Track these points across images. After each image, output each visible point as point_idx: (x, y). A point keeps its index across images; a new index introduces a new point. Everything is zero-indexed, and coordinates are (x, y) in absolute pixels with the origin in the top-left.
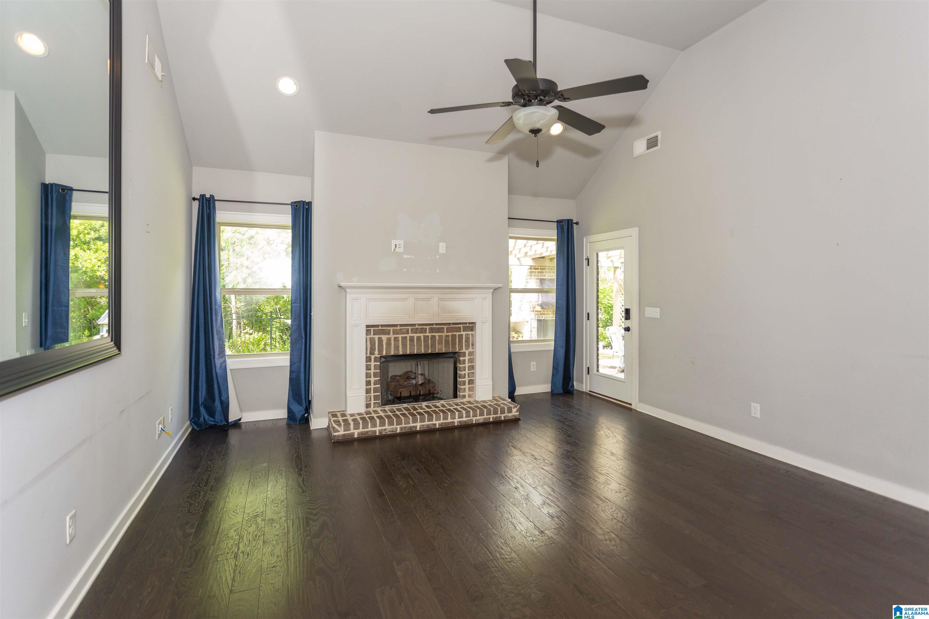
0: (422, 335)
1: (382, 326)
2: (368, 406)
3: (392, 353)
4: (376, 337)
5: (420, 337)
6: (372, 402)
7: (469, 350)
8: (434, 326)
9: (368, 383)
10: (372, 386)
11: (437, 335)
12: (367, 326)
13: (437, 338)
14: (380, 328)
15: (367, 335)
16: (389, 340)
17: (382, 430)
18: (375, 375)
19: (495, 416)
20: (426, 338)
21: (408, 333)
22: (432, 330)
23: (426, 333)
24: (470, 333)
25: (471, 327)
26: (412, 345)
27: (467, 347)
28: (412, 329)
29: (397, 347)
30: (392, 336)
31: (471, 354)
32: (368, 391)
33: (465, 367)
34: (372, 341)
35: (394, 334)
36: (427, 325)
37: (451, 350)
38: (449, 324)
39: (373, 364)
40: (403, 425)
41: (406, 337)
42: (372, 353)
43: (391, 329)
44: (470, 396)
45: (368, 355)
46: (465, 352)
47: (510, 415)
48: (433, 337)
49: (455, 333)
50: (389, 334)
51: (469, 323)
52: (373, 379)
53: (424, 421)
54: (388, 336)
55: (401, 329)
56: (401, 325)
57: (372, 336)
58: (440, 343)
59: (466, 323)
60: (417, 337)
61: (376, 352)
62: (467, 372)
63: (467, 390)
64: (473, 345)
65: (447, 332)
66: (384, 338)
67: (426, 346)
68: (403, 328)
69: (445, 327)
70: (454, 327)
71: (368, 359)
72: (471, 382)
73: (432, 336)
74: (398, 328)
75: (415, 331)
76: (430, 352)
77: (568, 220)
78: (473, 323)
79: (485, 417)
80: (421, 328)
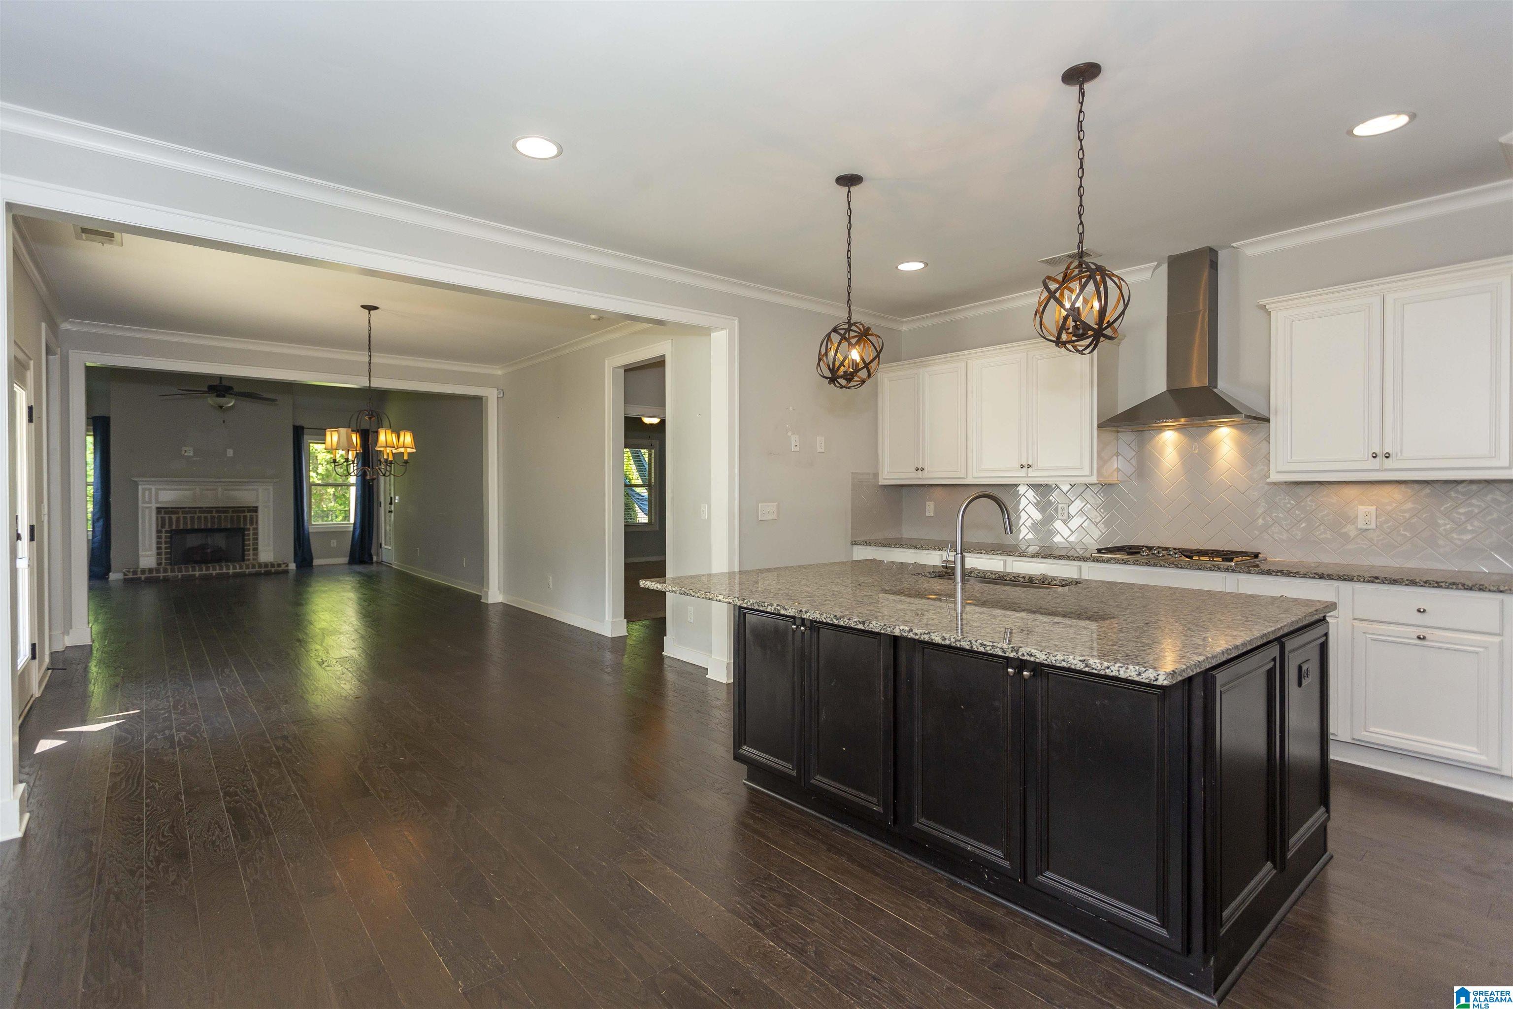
0: (209, 515)
1: (172, 508)
2: (159, 564)
3: (181, 527)
4: (167, 516)
5: (207, 516)
6: (163, 562)
7: (253, 527)
8: (220, 509)
9: (159, 548)
10: (163, 551)
11: (223, 515)
12: (158, 508)
13: (223, 517)
14: (170, 509)
15: (157, 513)
16: (178, 519)
17: (165, 576)
18: (166, 543)
19: (266, 569)
20: (213, 518)
21: (196, 514)
22: (218, 512)
23: (212, 513)
24: (254, 514)
25: (255, 510)
26: (199, 523)
27: (251, 524)
28: (199, 511)
29: (185, 523)
30: (181, 515)
31: (256, 529)
32: (159, 554)
33: (250, 539)
34: (163, 519)
35: (182, 514)
36: (213, 508)
37: (235, 527)
38: (234, 508)
39: (163, 535)
40: (184, 573)
41: (194, 516)
42: (163, 526)
43: (180, 510)
44: (254, 559)
45: (160, 528)
46: (250, 528)
47: (280, 569)
49: (239, 514)
51: (254, 507)
52: (163, 546)
53: (202, 571)
54: (177, 515)
55: (189, 511)
56: (189, 508)
57: (163, 515)
58: (225, 520)
59: (251, 507)
60: (204, 516)
61: (167, 526)
62: (252, 542)
63: (251, 555)
64: (257, 523)
65: (232, 513)
66: (174, 517)
67: (213, 523)
68: (193, 510)
69: (230, 510)
70: (239, 510)
71: (159, 532)
72: (256, 549)
73: (218, 516)
74: (187, 510)
75: (204, 512)
76: (216, 527)
78: (257, 507)
79: (257, 569)
80: (209, 510)
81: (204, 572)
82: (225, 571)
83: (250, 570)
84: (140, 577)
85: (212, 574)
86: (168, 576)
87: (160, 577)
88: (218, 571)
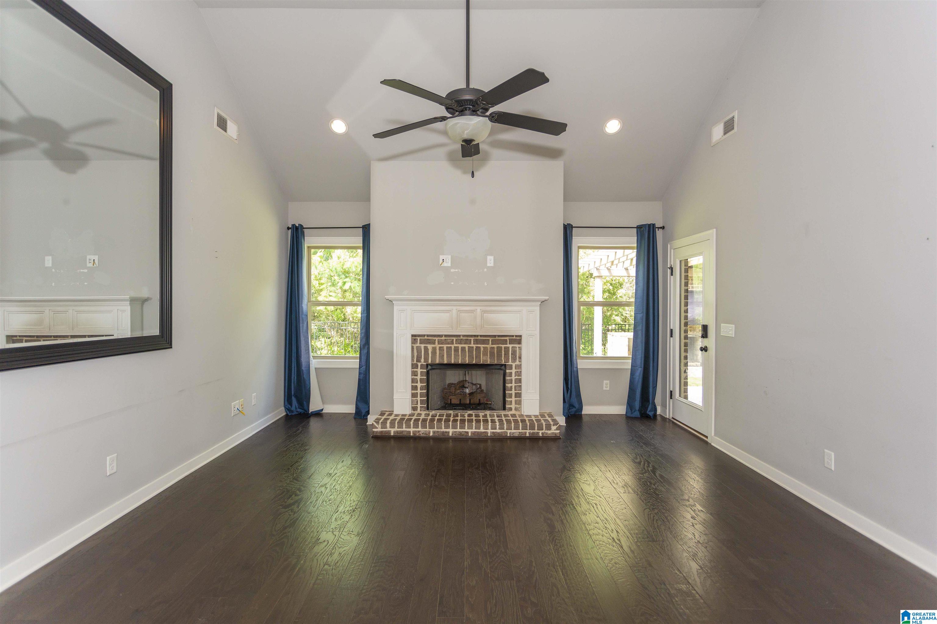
0: (466, 346)
1: (428, 336)
2: (414, 409)
3: (437, 361)
4: (423, 346)
5: (465, 348)
6: (419, 405)
7: (515, 363)
8: (479, 338)
9: (414, 388)
10: (419, 391)
11: (482, 346)
12: (413, 336)
13: (482, 349)
14: (426, 337)
15: (412, 343)
16: (434, 349)
17: (416, 431)
18: (421, 381)
19: (532, 431)
20: (471, 349)
21: (453, 344)
22: (476, 342)
23: (470, 344)
24: (517, 346)
25: (517, 340)
26: (456, 355)
27: (514, 360)
28: (456, 340)
29: (442, 356)
30: (437, 346)
31: (519, 367)
32: (414, 395)
33: (512, 380)
34: (419, 349)
35: (439, 344)
36: (471, 336)
37: (496, 362)
38: (495, 336)
39: (419, 370)
40: (436, 430)
41: (451, 347)
42: (419, 360)
43: (437, 339)
44: (516, 409)
45: (415, 362)
46: (512, 365)
47: (549, 432)
48: (478, 349)
49: (500, 345)
50: (434, 343)
51: (516, 336)
52: (419, 385)
53: (457, 428)
54: (433, 346)
55: (445, 339)
56: (446, 336)
57: (418, 345)
58: (485, 354)
59: (513, 336)
60: (462, 347)
61: (423, 360)
62: (513, 385)
63: (513, 402)
64: (520, 358)
65: (492, 344)
66: (430, 347)
67: (471, 357)
68: (448, 339)
69: (490, 339)
70: (499, 339)
71: (414, 366)
72: (518, 395)
73: (477, 347)
74: (443, 338)
75: (460, 342)
76: (474, 362)
77: (649, 225)
78: (520, 336)
79: (520, 431)
80: (466, 339)
81: (458, 430)
82: (482, 430)
83: (513, 431)
84: (390, 432)
85: (467, 433)
86: (419, 432)
87: (410, 433)
88: (474, 430)
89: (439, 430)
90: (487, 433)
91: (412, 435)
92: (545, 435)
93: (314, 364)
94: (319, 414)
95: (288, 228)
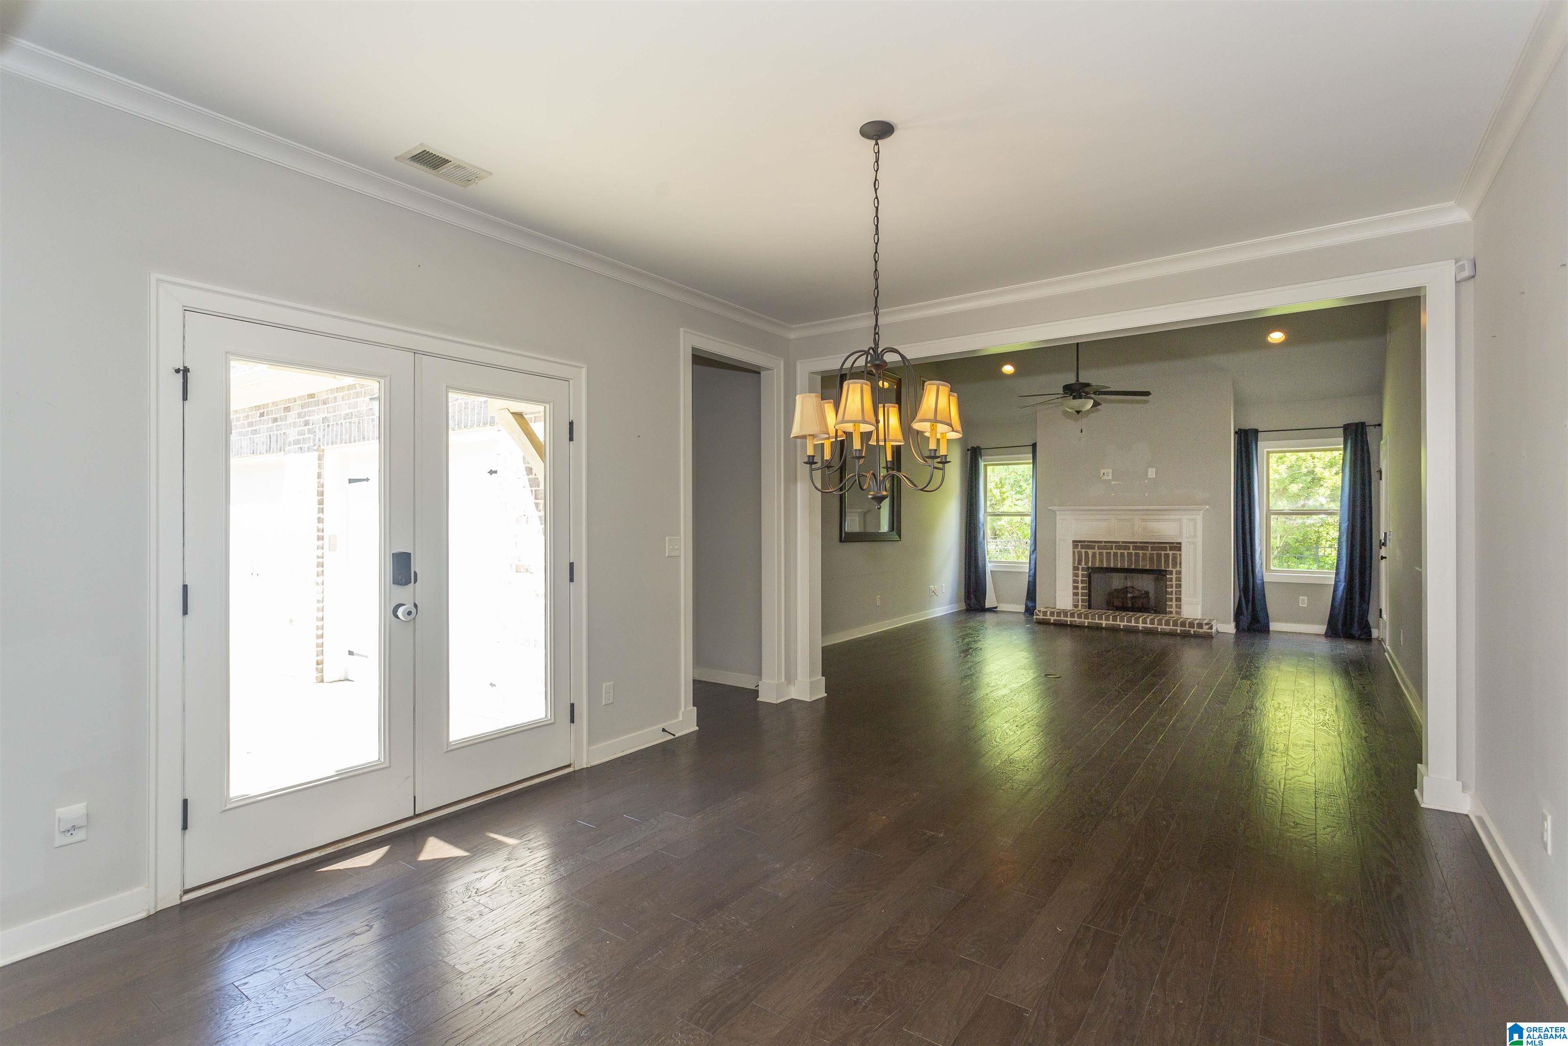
0: (1126, 552)
1: (1088, 542)
2: (1076, 606)
3: (1097, 565)
4: (1083, 551)
5: (1124, 553)
6: (1080, 603)
7: (1176, 569)
8: (1138, 544)
9: (1076, 588)
10: (1080, 591)
11: (1140, 552)
12: (1074, 542)
13: (1141, 555)
14: (1086, 543)
15: (1074, 548)
16: (1094, 555)
18: (1082, 582)
19: (1183, 629)
20: (1130, 554)
21: (1112, 549)
22: (1135, 548)
23: (1129, 549)
24: (1178, 552)
25: (1177, 547)
26: (1115, 560)
27: (1174, 565)
28: (1115, 546)
29: (1101, 561)
30: (1097, 551)
31: (1179, 573)
32: (1075, 594)
33: (1172, 585)
34: (1080, 554)
35: (1098, 549)
36: (1130, 543)
37: (1155, 568)
38: (1154, 543)
39: (1080, 572)
40: (1090, 621)
41: (1110, 553)
42: (1080, 563)
43: (1097, 545)
44: (1176, 613)
45: (1076, 565)
46: (1172, 571)
47: (1211, 631)
48: (1137, 555)
49: (1160, 552)
50: (1094, 549)
51: (1177, 543)
52: (1080, 585)
54: (1093, 551)
55: (1105, 545)
56: (1105, 542)
57: (1079, 550)
58: (1144, 559)
59: (1173, 543)
60: (1121, 553)
61: (1083, 563)
62: (1174, 589)
63: (1174, 606)
64: (1180, 564)
65: (1151, 551)
66: (1090, 552)
67: (1130, 562)
68: (1108, 545)
69: (1150, 546)
70: (1160, 546)
71: (1075, 568)
72: (1179, 600)
73: (1136, 553)
74: (1103, 544)
75: (1118, 548)
76: (1133, 567)
77: (1360, 424)
78: (1180, 543)
79: (1171, 627)
80: (1125, 545)
81: (1111, 622)
82: (1133, 624)
83: (1164, 627)
84: (1050, 619)
85: (1120, 625)
86: (1075, 621)
87: (1068, 622)
88: (1126, 623)
89: (1093, 621)
90: (1139, 627)
91: (1069, 623)
92: (1197, 633)
93: (989, 567)
94: (992, 610)
95: (968, 450)
